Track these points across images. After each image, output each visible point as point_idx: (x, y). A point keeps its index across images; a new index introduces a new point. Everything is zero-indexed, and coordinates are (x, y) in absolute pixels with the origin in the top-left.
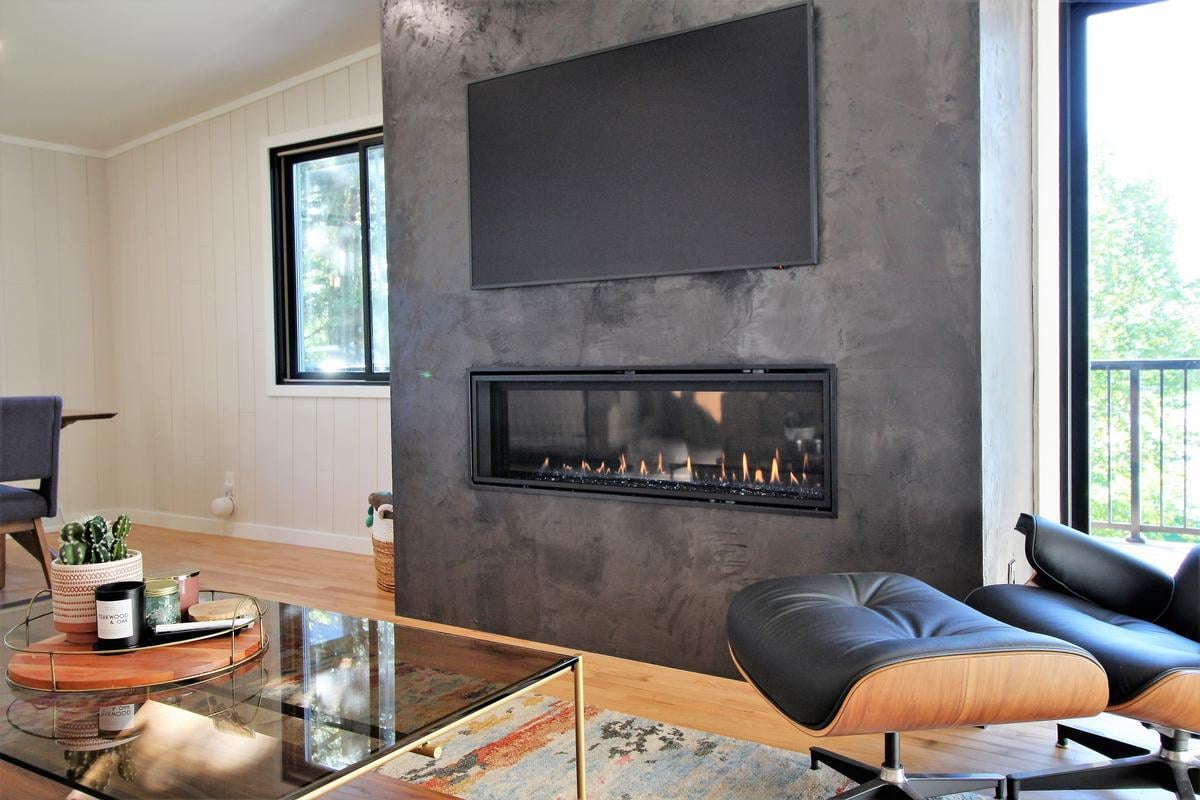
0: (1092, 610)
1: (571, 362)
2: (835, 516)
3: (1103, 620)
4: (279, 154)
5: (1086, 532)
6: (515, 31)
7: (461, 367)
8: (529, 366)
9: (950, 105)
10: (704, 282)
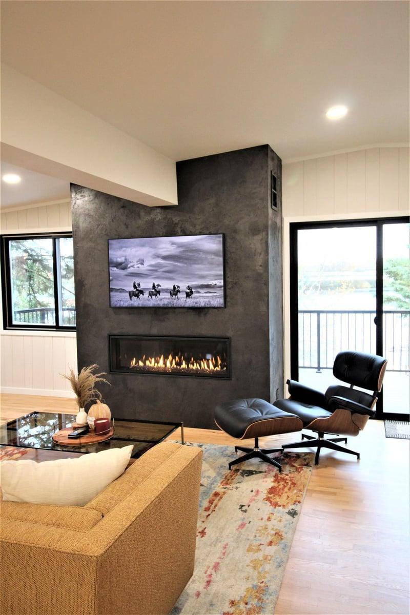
0: (303, 404)
1: (147, 333)
2: (231, 380)
3: (306, 407)
4: (3, 237)
5: (298, 381)
6: (125, 224)
7: (105, 333)
8: (131, 333)
9: (261, 268)
10: (191, 311)
